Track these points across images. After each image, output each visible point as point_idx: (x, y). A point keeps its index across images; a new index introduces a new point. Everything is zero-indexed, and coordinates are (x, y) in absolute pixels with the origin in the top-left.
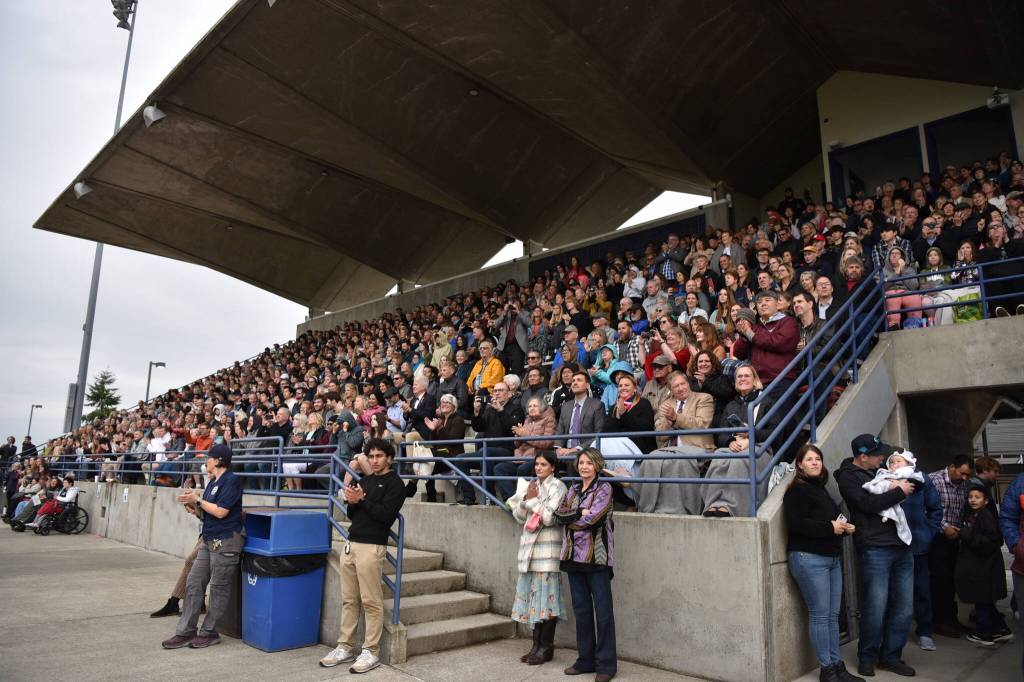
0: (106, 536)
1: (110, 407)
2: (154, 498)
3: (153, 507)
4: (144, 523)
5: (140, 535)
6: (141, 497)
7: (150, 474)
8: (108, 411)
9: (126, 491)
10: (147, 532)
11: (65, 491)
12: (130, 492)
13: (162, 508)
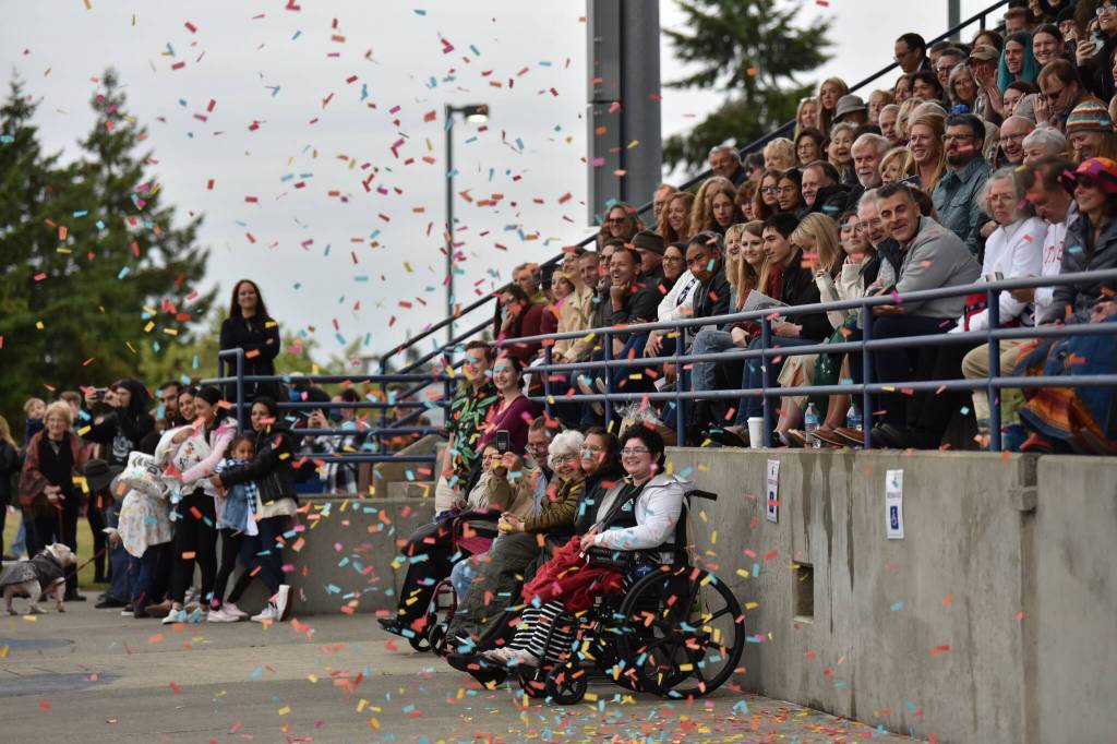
0: (853, 717)
1: (784, 83)
2: (1029, 514)
3: (1028, 564)
4: (996, 636)
5: (984, 694)
6: (967, 505)
7: (996, 393)
8: (782, 106)
9: (893, 479)
10: (1015, 678)
11: (632, 493)
12: (910, 483)
13: (1071, 557)
